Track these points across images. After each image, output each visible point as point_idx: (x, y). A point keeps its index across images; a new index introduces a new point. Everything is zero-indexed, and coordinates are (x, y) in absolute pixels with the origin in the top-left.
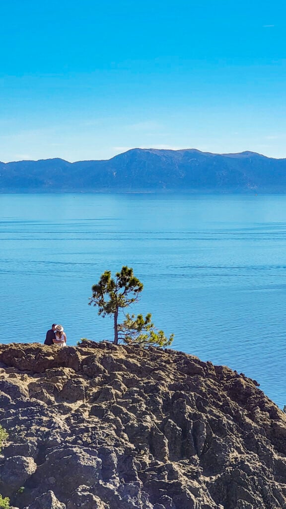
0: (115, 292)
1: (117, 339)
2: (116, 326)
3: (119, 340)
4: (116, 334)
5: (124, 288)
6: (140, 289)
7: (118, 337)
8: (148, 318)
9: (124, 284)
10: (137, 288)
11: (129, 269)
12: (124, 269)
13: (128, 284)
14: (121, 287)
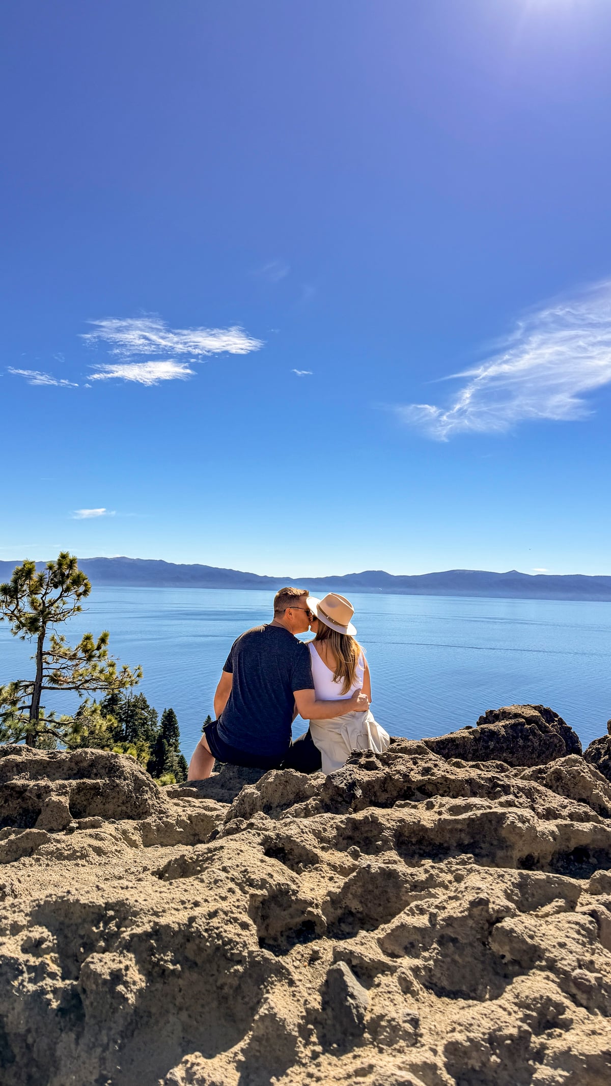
0: (44, 595)
1: (40, 676)
2: (40, 654)
3: (44, 678)
4: (40, 669)
5: (60, 589)
6: (85, 593)
7: (44, 674)
8: (103, 640)
9: (62, 583)
10: (82, 589)
11: (71, 557)
12: (64, 557)
13: (69, 581)
14: (56, 587)
